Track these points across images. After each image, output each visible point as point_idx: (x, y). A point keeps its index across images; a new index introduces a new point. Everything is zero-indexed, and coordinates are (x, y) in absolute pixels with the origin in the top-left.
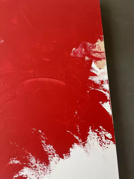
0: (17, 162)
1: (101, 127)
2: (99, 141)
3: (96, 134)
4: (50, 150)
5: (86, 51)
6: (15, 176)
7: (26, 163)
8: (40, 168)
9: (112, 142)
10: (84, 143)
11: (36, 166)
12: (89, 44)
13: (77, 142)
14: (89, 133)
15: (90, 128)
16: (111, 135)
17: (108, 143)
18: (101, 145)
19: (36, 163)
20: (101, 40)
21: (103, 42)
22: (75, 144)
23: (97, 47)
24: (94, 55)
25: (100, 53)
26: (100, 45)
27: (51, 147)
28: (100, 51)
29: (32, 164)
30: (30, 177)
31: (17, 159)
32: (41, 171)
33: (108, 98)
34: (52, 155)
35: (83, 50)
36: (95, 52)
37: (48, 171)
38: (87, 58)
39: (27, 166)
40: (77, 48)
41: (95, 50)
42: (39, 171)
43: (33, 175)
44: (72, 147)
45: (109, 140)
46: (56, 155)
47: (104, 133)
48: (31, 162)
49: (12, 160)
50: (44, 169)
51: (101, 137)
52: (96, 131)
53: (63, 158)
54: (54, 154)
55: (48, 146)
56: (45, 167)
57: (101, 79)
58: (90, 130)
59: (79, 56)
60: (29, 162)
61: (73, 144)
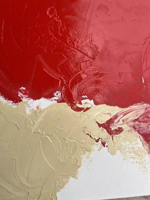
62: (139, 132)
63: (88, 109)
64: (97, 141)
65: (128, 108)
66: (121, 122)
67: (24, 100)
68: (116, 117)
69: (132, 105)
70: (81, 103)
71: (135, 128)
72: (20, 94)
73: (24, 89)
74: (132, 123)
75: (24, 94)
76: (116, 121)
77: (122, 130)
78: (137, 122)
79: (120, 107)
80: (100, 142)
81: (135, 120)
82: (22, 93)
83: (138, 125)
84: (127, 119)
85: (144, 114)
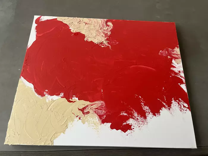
0: (125, 114)
1: (180, 99)
2: (179, 108)
3: (177, 103)
4: (147, 110)
5: (168, 52)
6: (124, 124)
7: (131, 116)
8: (140, 120)
9: (188, 109)
10: (169, 108)
11: (138, 118)
12: (170, 49)
13: (165, 107)
14: (172, 102)
15: (173, 99)
16: (187, 105)
17: (186, 110)
18: (181, 111)
19: (138, 116)
20: (177, 47)
21: (179, 49)
22: (163, 108)
23: (175, 51)
24: (173, 56)
25: (178, 55)
26: (177, 50)
27: (148, 108)
28: (177, 54)
29: (135, 117)
30: (134, 125)
31: (126, 113)
32: (141, 122)
33: (184, 82)
34: (148, 113)
35: (167, 52)
36: (174, 54)
37: (146, 123)
38: (169, 57)
39: (132, 118)
40: (162, 51)
41: (174, 53)
42: (140, 122)
43: (135, 124)
44: (161, 109)
45: (186, 108)
46: (151, 113)
47: (183, 103)
48: (134, 115)
49: (122, 113)
50: (143, 121)
51: (180, 106)
52: (177, 101)
53: (155, 116)
54: (149, 112)
55: (146, 107)
56: (144, 120)
57: (179, 70)
58: (173, 100)
59: (164, 55)
60: (133, 115)
61: (162, 107)
62: (97, 114)
63: (75, 102)
64: (77, 117)
65: (94, 103)
66: (89, 109)
67: (46, 95)
68: (87, 106)
69: (95, 101)
70: (72, 99)
71: (96, 112)
72: (45, 93)
73: (47, 91)
74: (95, 110)
75: (47, 93)
76: (87, 108)
77: (89, 113)
78: (97, 109)
79: (90, 102)
80: (78, 117)
81: (96, 108)
82: (46, 92)
83: (97, 111)
84: (92, 108)
85: (100, 106)
